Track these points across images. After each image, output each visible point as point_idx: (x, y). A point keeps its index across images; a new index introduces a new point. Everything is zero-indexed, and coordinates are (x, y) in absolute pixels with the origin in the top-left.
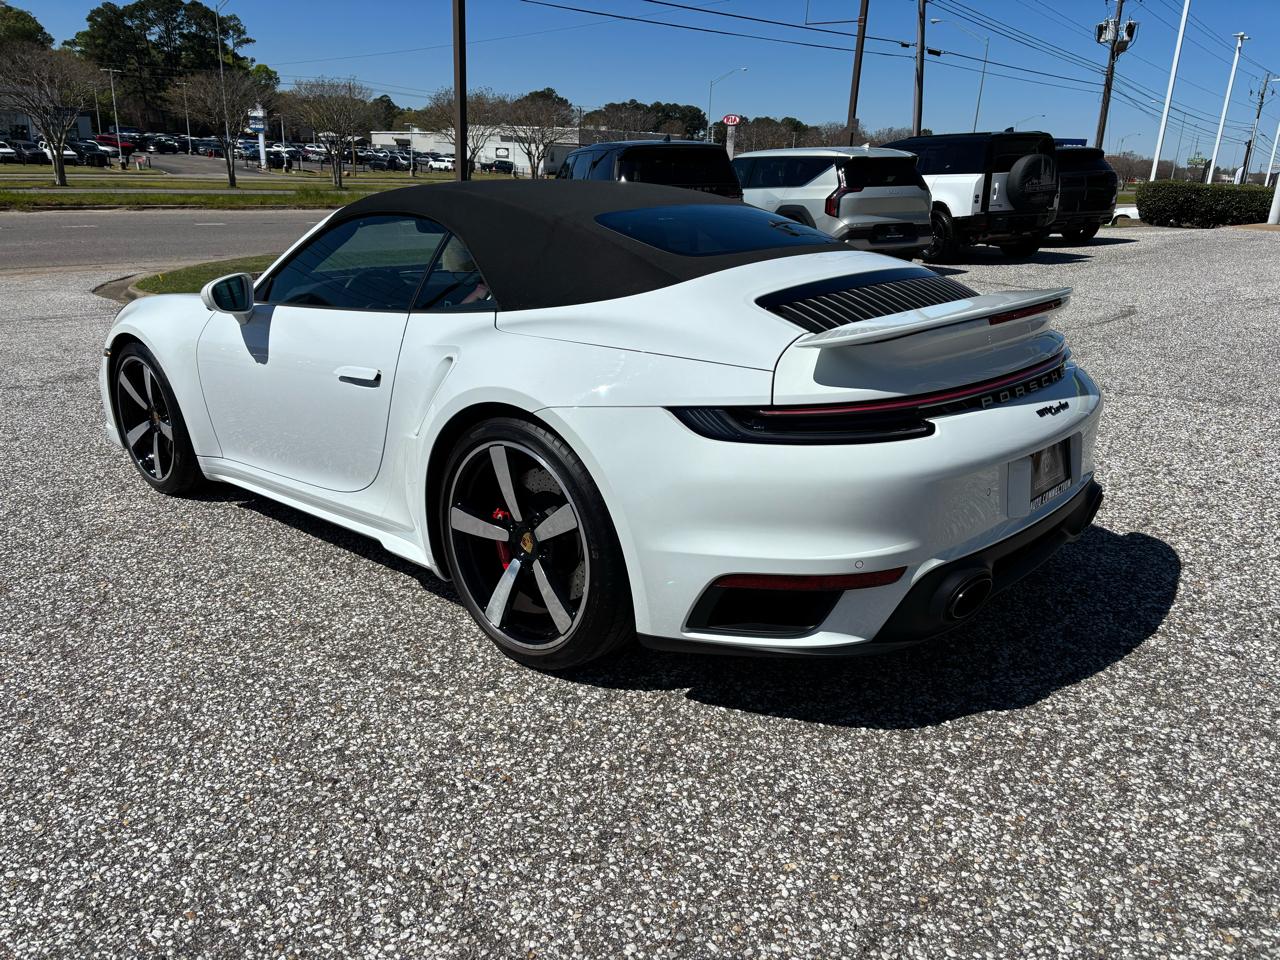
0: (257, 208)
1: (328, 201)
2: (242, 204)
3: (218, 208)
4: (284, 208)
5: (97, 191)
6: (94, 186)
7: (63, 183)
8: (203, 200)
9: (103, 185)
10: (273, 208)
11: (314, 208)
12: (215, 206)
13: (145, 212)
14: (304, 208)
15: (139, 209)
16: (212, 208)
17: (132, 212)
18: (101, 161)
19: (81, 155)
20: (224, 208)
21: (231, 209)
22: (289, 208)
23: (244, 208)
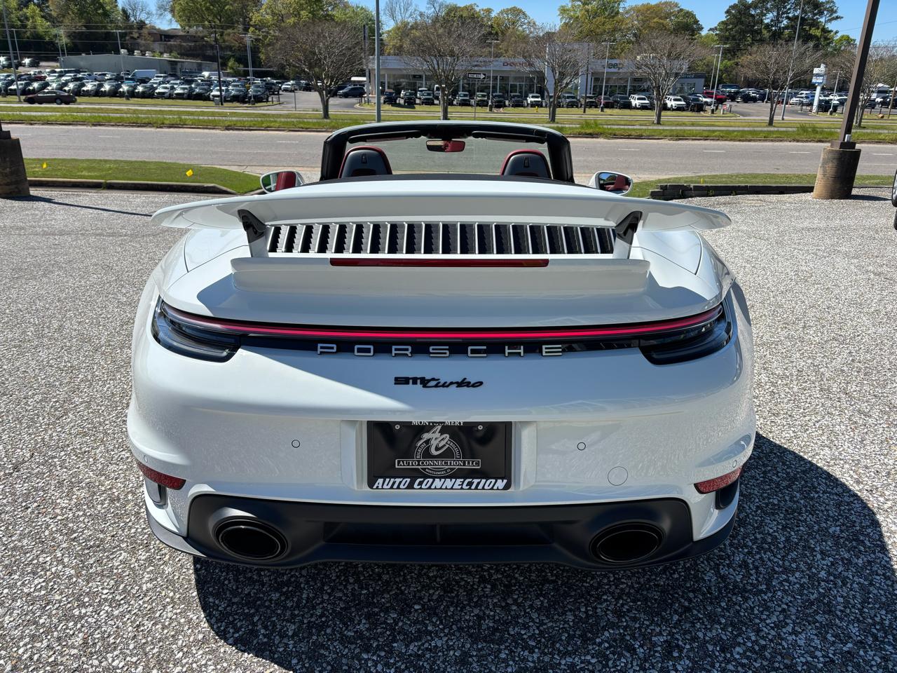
0: (760, 140)
1: (818, 136)
2: (750, 137)
3: (731, 140)
4: (781, 141)
5: (678, 128)
6: (678, 125)
7: (659, 123)
8: (721, 135)
9: (684, 124)
10: (772, 141)
11: (807, 141)
12: (729, 139)
13: (680, 142)
14: (798, 141)
15: (676, 140)
16: (726, 140)
17: (671, 142)
18: (700, 108)
19: (688, 104)
20: (734, 140)
21: (740, 141)
22: (786, 141)
23: (750, 141)
